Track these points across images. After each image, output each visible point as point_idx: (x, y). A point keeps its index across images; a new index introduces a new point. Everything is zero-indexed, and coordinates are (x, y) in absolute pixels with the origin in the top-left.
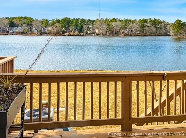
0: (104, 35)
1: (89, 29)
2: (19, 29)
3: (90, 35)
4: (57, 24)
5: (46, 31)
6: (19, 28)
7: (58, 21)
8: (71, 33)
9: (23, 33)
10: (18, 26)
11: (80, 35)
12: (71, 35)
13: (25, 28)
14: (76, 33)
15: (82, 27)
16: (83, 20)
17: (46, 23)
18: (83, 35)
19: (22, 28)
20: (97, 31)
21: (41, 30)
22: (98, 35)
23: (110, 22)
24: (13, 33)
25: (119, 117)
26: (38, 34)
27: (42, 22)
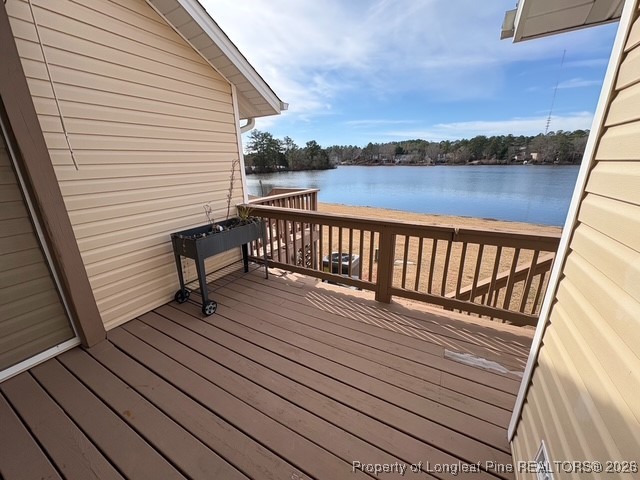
0: (549, 163)
1: (518, 153)
2: (407, 158)
3: (520, 162)
4: (462, 148)
5: (443, 159)
6: (408, 156)
7: (465, 142)
8: (483, 161)
9: (412, 163)
10: (407, 153)
11: (500, 164)
12: (483, 164)
13: (416, 155)
14: (492, 160)
15: (505, 151)
16: (511, 138)
17: (446, 147)
18: (506, 164)
19: (412, 156)
20: (534, 156)
21: (436, 158)
22: (535, 163)
23: (567, 137)
24: (400, 163)
25: (374, 281)
26: (432, 164)
27: (440, 145)
